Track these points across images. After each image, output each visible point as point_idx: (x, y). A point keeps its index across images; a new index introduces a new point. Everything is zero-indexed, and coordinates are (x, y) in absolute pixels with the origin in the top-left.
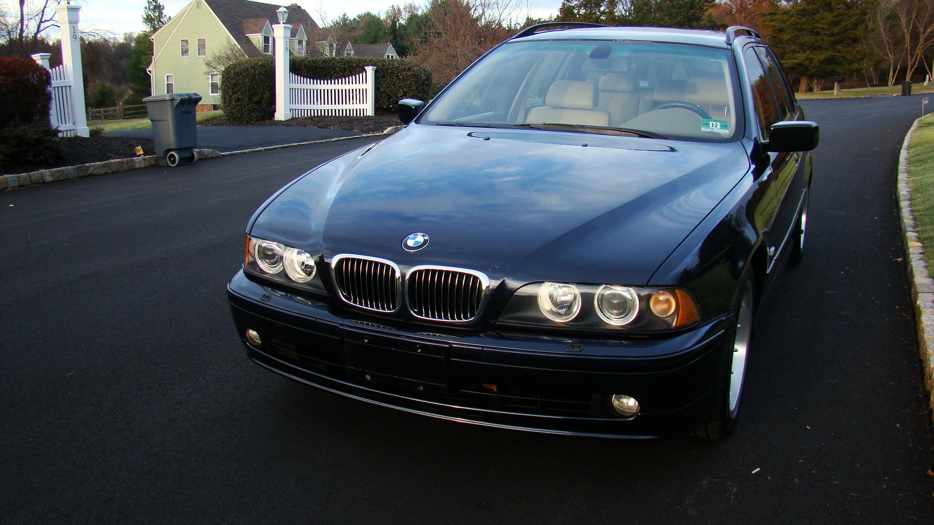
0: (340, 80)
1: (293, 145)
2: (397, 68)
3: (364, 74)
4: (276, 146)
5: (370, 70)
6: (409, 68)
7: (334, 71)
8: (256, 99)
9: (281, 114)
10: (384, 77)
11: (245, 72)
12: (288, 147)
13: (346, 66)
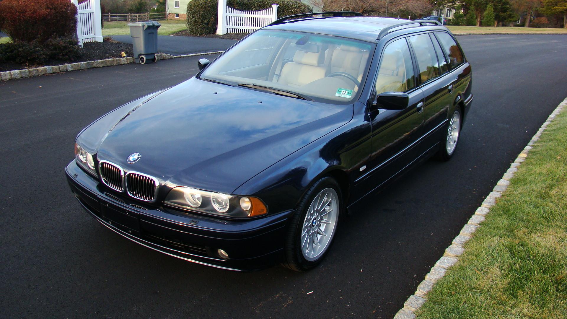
0: (257, 12)
1: (219, 52)
2: (291, 6)
3: (271, 9)
4: (208, 53)
5: (275, 7)
6: (298, 7)
7: (254, 6)
8: (206, 21)
9: (220, 31)
10: (283, 11)
11: (200, 5)
12: (216, 53)
13: (261, 4)
